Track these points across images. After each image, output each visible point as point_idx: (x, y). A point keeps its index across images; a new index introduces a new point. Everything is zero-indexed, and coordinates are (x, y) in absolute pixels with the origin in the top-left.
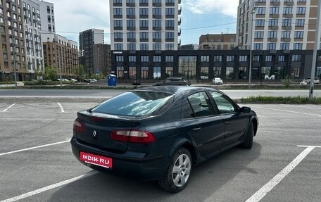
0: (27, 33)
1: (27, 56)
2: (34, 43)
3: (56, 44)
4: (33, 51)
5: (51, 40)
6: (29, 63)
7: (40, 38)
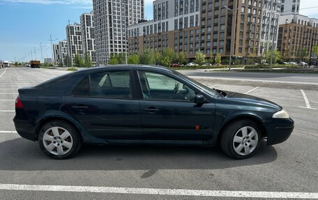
0: (265, 18)
1: (261, 40)
2: (270, 27)
3: (294, 25)
4: (267, 35)
5: (289, 22)
6: (262, 48)
7: (277, 21)
